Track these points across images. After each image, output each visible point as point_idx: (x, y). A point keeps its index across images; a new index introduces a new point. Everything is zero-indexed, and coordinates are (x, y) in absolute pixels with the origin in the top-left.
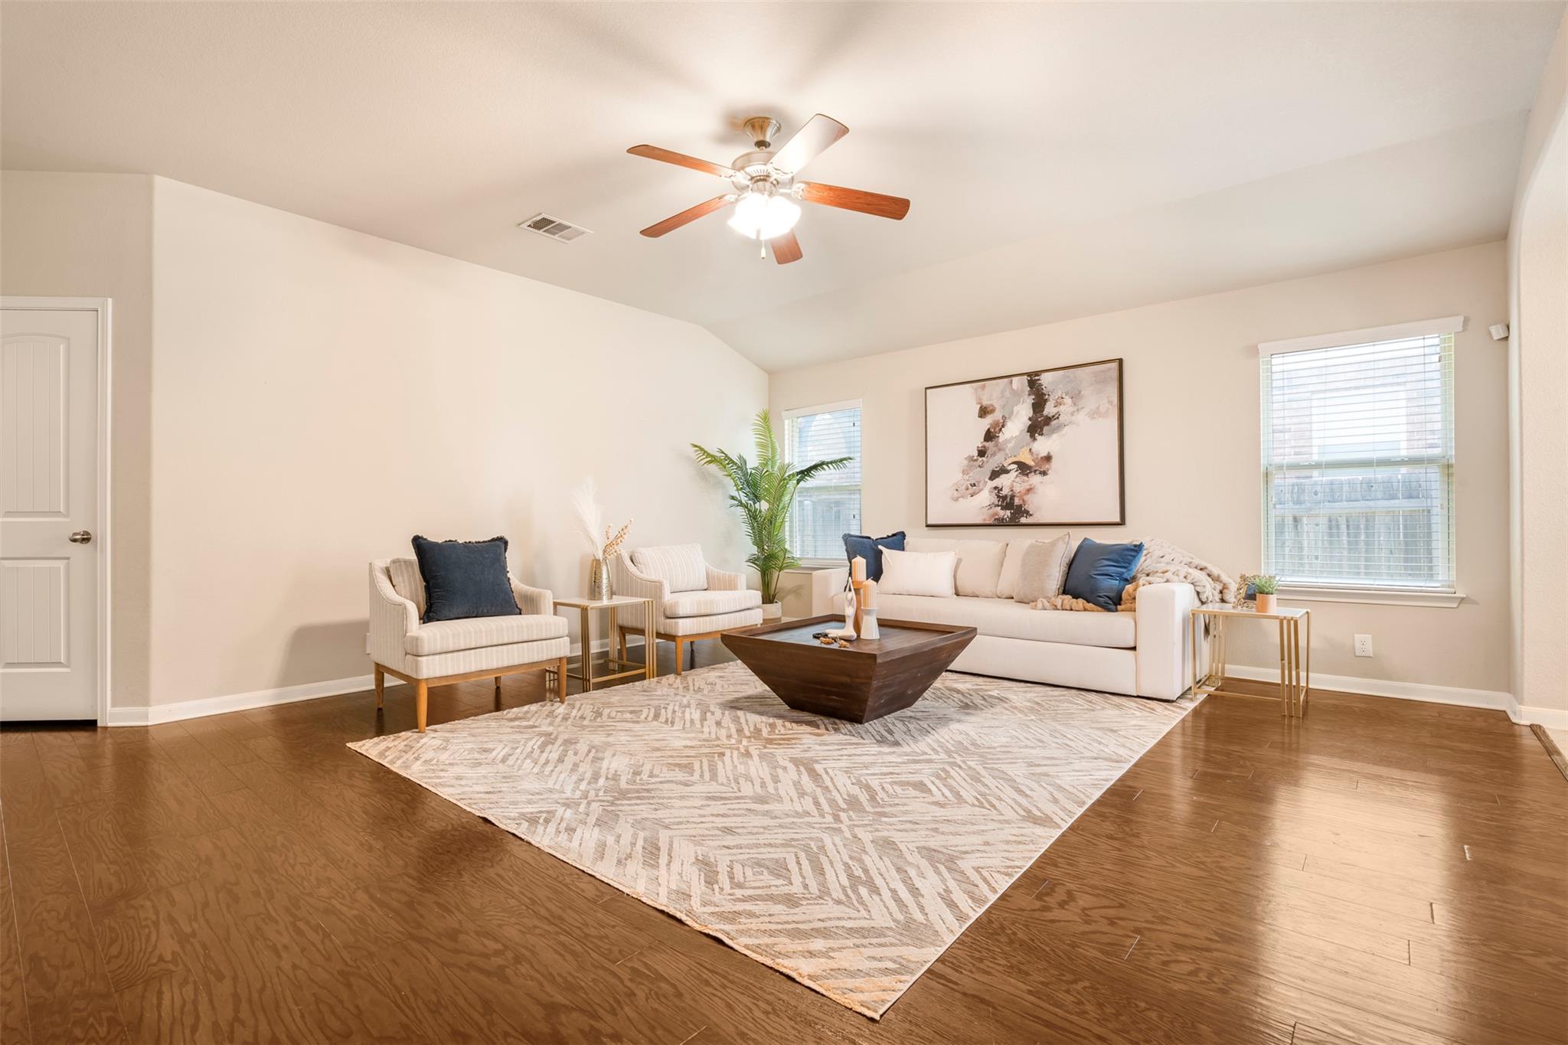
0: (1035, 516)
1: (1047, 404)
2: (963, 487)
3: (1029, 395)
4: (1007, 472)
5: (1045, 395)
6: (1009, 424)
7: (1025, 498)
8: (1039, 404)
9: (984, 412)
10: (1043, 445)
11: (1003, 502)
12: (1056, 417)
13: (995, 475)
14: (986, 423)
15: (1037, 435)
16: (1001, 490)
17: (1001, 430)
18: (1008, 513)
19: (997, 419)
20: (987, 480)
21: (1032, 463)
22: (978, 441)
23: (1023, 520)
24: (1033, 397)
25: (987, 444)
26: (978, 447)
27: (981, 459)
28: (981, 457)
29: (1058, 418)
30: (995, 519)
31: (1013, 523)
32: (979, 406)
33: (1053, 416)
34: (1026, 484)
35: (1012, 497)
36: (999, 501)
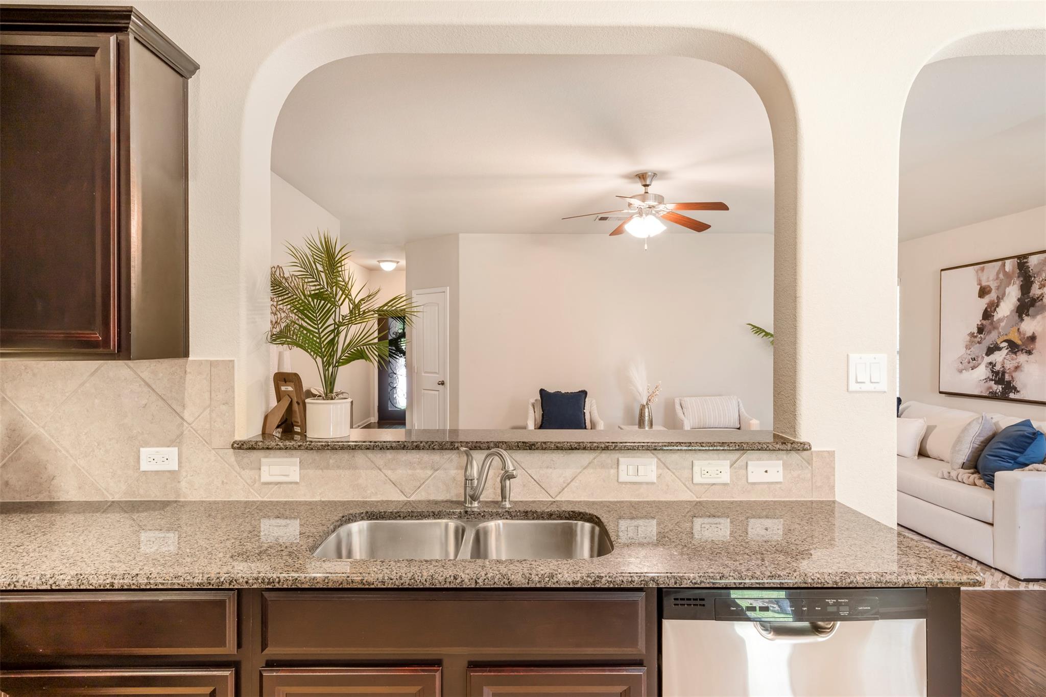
0: (1021, 392)
1: (1033, 285)
2: (966, 360)
3: (1019, 277)
4: (999, 349)
5: (1031, 277)
6: (1002, 304)
7: (1014, 375)
8: (1026, 287)
9: (983, 292)
10: (1029, 326)
11: (996, 377)
12: (1040, 298)
13: (990, 351)
14: (983, 303)
15: (1024, 315)
16: (995, 366)
17: (995, 310)
18: (1000, 387)
19: (992, 299)
20: (984, 355)
21: (1019, 342)
22: (977, 319)
23: (1012, 396)
24: (1022, 279)
25: (984, 322)
26: (978, 325)
27: (979, 336)
28: (980, 334)
29: (1042, 299)
30: (990, 392)
31: (1003, 397)
32: (979, 287)
33: (1038, 298)
34: (1014, 362)
35: (1004, 373)
36: (993, 376)
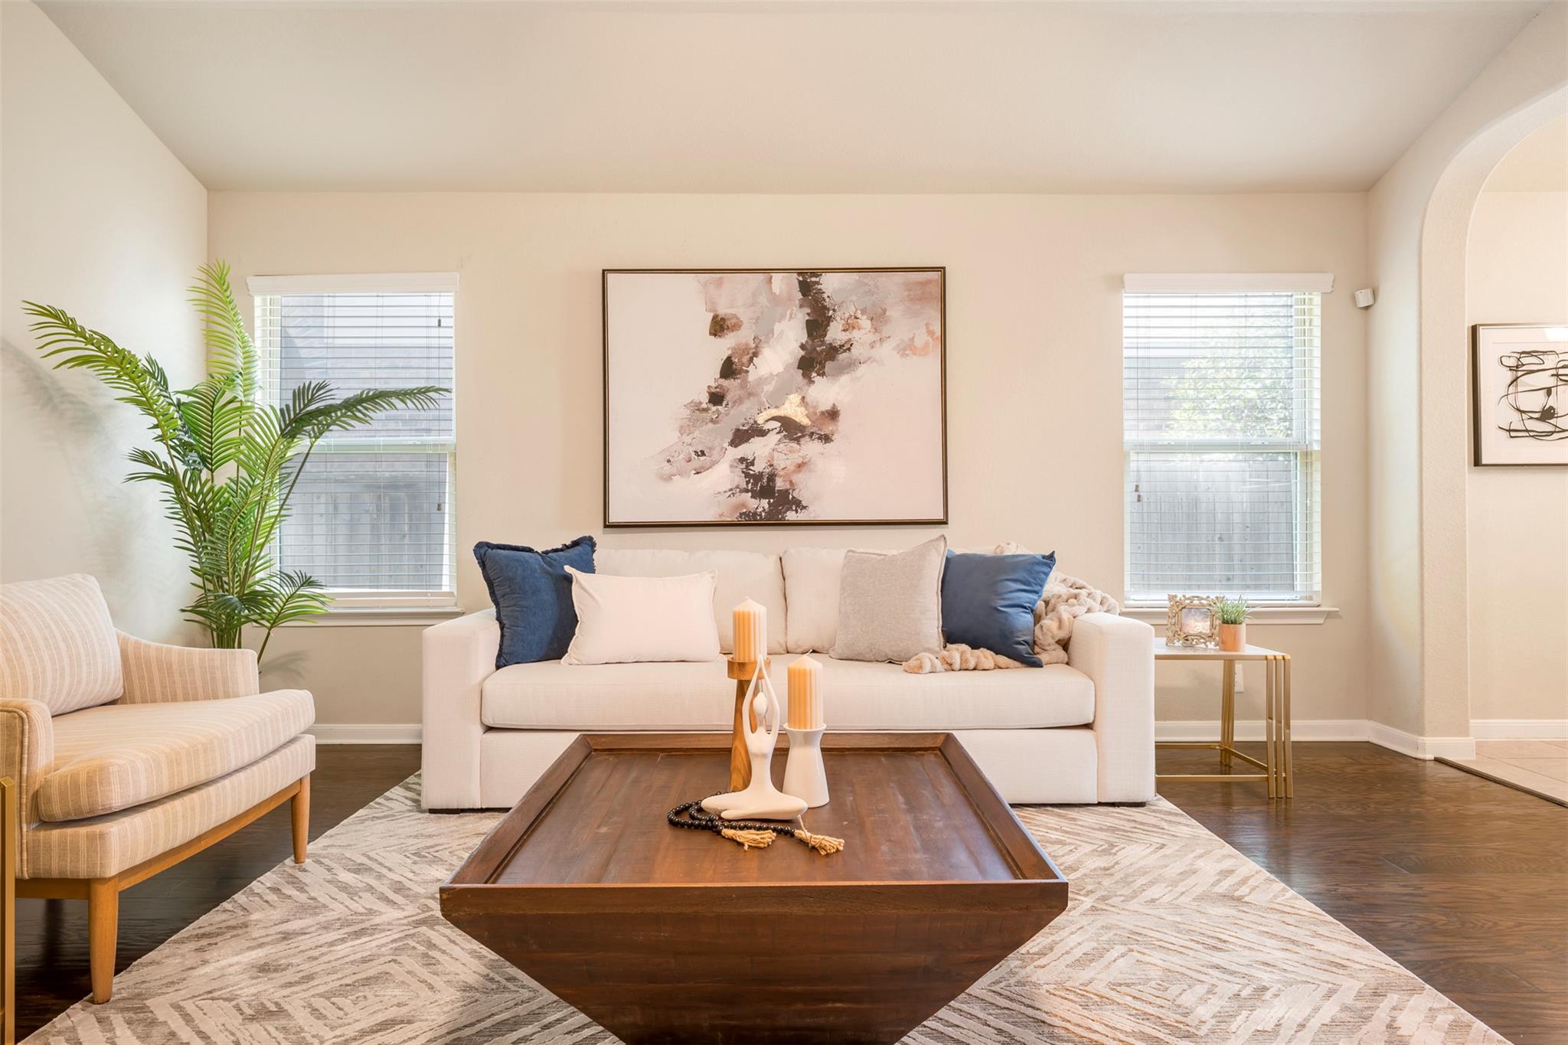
0: (811, 508)
1: (831, 324)
2: (681, 456)
3: (801, 306)
4: (763, 433)
5: (828, 310)
6: (766, 353)
7: (795, 478)
8: (817, 325)
9: (719, 327)
10: (825, 391)
11: (755, 484)
12: (847, 347)
13: (740, 437)
14: (723, 347)
15: (814, 374)
16: (752, 464)
17: (751, 360)
18: (765, 503)
19: (744, 341)
20: (726, 445)
21: (805, 421)
22: (710, 376)
23: (791, 516)
24: (809, 311)
25: (725, 383)
26: (709, 387)
27: (714, 408)
28: (714, 405)
29: (849, 349)
30: (741, 514)
31: (773, 521)
32: (711, 315)
33: (841, 346)
34: (796, 455)
35: (772, 477)
36: (748, 483)
